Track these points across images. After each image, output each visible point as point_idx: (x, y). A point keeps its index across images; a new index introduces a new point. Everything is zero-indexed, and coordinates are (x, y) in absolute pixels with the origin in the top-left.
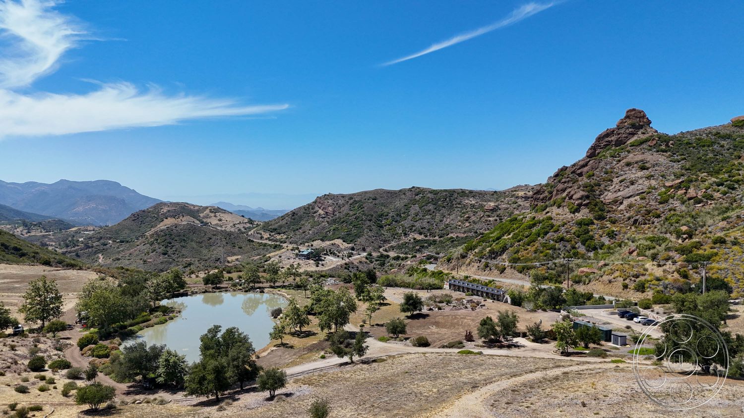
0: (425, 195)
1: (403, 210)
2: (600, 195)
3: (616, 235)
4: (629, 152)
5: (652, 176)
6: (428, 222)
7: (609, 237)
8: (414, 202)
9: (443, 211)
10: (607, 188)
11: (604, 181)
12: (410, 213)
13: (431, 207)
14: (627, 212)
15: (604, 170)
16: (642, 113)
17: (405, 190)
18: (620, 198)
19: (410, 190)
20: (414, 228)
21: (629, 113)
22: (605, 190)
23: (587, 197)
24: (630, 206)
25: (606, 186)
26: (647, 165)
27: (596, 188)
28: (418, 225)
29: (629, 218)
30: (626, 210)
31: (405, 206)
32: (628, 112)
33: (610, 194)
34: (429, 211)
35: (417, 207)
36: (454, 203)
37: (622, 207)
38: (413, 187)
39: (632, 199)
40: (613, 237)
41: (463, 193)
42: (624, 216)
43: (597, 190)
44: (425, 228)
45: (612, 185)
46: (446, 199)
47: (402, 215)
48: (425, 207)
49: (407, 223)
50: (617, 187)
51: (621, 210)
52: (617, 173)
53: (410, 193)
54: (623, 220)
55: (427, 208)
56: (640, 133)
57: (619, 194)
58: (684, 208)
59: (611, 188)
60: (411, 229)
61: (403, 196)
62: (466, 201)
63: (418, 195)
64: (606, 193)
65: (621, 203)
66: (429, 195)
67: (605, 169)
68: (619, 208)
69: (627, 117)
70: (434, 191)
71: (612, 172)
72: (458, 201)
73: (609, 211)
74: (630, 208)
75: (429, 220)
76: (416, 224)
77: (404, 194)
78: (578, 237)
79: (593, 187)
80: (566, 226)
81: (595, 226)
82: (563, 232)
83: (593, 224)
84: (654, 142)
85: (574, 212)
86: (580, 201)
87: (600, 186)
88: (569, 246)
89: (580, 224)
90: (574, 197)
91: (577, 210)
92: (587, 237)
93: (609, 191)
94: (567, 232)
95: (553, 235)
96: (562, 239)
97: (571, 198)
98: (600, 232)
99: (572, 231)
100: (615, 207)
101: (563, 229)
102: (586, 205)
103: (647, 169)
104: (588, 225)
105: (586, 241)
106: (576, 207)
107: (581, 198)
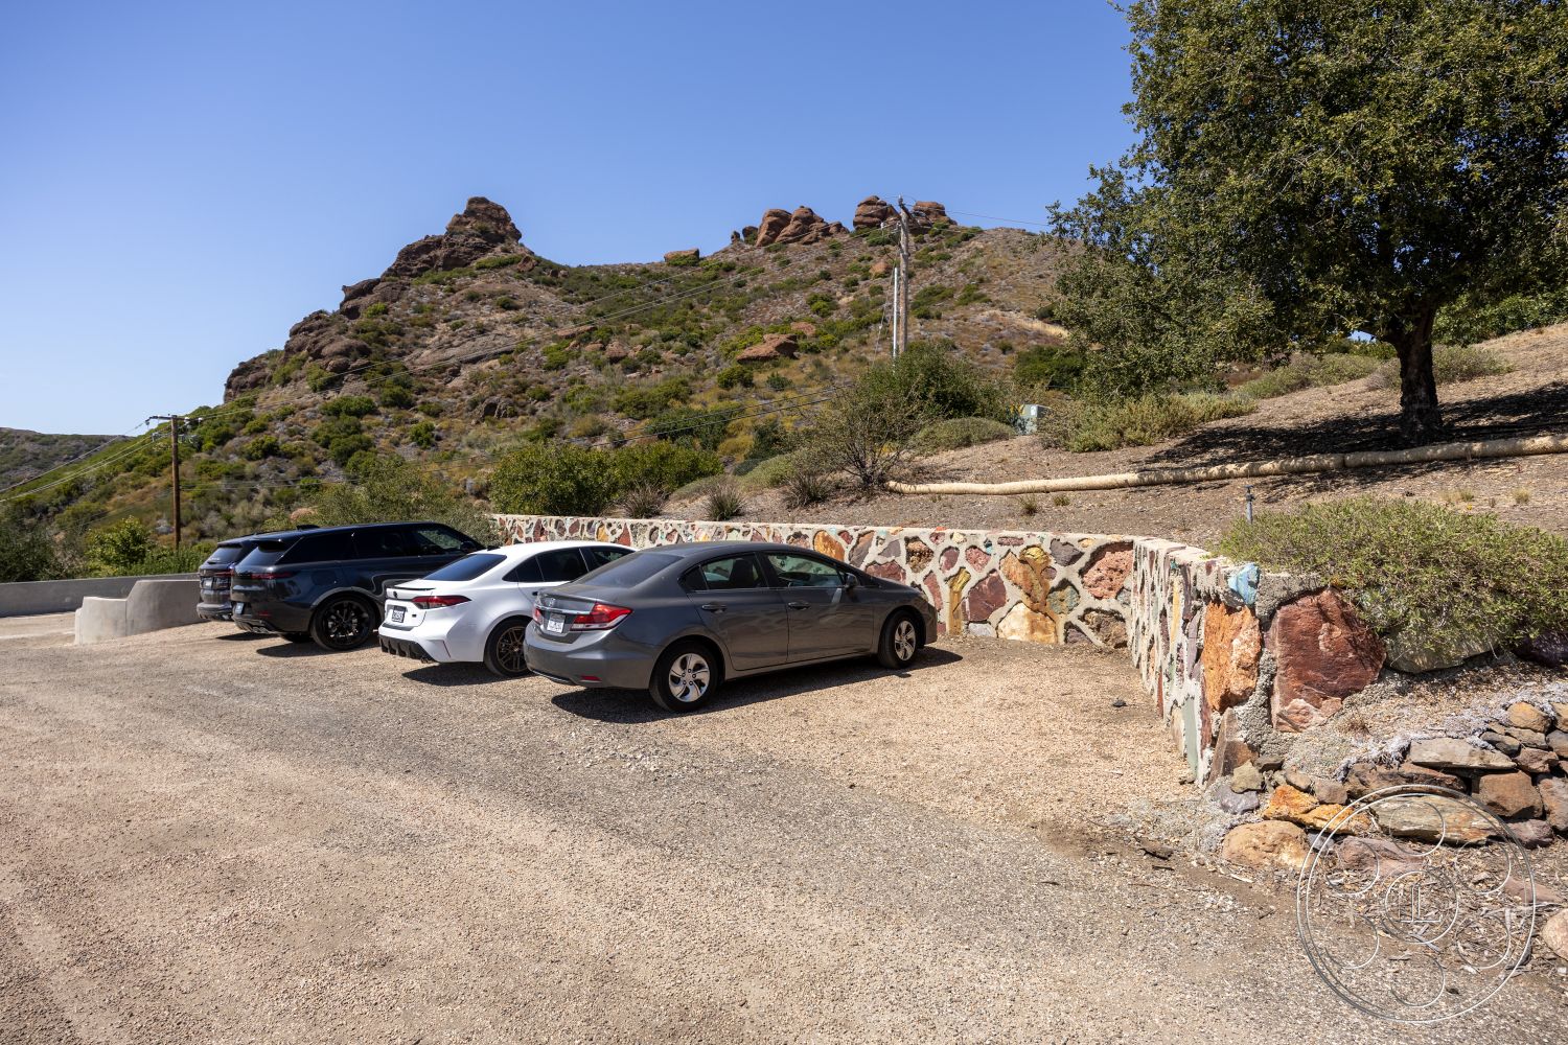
2: (401, 355)
3: (439, 439)
4: (475, 277)
7: (420, 444)
10: (420, 341)
11: (413, 325)
14: (469, 394)
15: (414, 304)
16: (502, 213)
18: (452, 361)
21: (474, 206)
22: (415, 344)
23: (364, 352)
24: (476, 380)
25: (418, 337)
26: (515, 302)
27: (392, 338)
29: (474, 404)
30: (466, 388)
32: (471, 201)
33: (426, 352)
37: (457, 382)
39: (483, 366)
40: (429, 442)
42: (462, 400)
43: (393, 344)
45: (432, 336)
50: (445, 338)
51: (454, 389)
52: (447, 313)
54: (458, 409)
56: (498, 249)
57: (451, 352)
59: (429, 341)
64: (417, 352)
65: (456, 373)
67: (418, 303)
68: (450, 385)
69: (470, 213)
71: (433, 310)
73: (423, 390)
74: (476, 383)
78: (326, 445)
79: (381, 334)
80: (290, 419)
81: (380, 419)
82: (278, 433)
83: (373, 411)
84: (529, 265)
85: (324, 388)
86: (341, 360)
87: (401, 334)
88: (292, 469)
89: (336, 412)
90: (325, 351)
91: (333, 383)
92: (351, 442)
93: (425, 347)
94: (292, 434)
95: (245, 441)
96: (271, 450)
97: (317, 355)
98: (395, 433)
99: (309, 432)
100: (438, 383)
101: (280, 426)
102: (360, 372)
103: (516, 308)
104: (359, 414)
105: (350, 453)
106: (328, 374)
107: (346, 352)
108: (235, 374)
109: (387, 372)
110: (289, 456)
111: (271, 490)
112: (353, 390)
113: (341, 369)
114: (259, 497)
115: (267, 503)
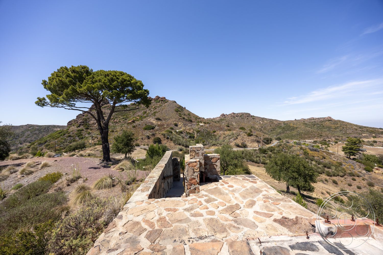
0: (34, 127)
1: (21, 134)
3: (90, 133)
5: (106, 116)
6: (35, 138)
7: (88, 134)
8: (28, 130)
9: (44, 133)
12: (24, 135)
13: (37, 132)
17: (23, 126)
18: (95, 122)
19: (26, 125)
20: (26, 141)
23: (83, 122)
26: (105, 113)
28: (29, 139)
31: (22, 132)
34: (36, 133)
35: (29, 132)
36: (50, 130)
38: (28, 124)
41: (55, 126)
44: (33, 140)
46: (45, 129)
47: (20, 136)
48: (34, 132)
49: (22, 139)
53: (25, 127)
55: (35, 132)
58: (112, 125)
60: (24, 141)
61: (22, 128)
62: (56, 129)
63: (30, 127)
66: (37, 127)
70: (39, 126)
72: (52, 129)
73: (91, 127)
75: (35, 137)
76: (27, 139)
77: (22, 127)
78: (77, 135)
79: (86, 119)
80: (73, 132)
81: (84, 131)
82: (71, 134)
83: (83, 130)
84: (109, 107)
85: (78, 127)
86: (80, 123)
87: (89, 119)
88: (72, 138)
89: (78, 131)
90: (78, 122)
91: (79, 127)
92: (80, 134)
93: (92, 120)
94: (73, 134)
95: (67, 135)
96: (70, 136)
97: (77, 123)
98: (85, 133)
99: (75, 133)
100: (93, 125)
101: (71, 133)
102: (82, 125)
103: (105, 114)
104: (81, 131)
105: (79, 136)
106: (78, 125)
107: (81, 123)
108: (68, 123)
109: (86, 125)
110: (72, 137)
111: (69, 141)
112: (82, 127)
113: (80, 125)
114: (68, 142)
115: (69, 142)
